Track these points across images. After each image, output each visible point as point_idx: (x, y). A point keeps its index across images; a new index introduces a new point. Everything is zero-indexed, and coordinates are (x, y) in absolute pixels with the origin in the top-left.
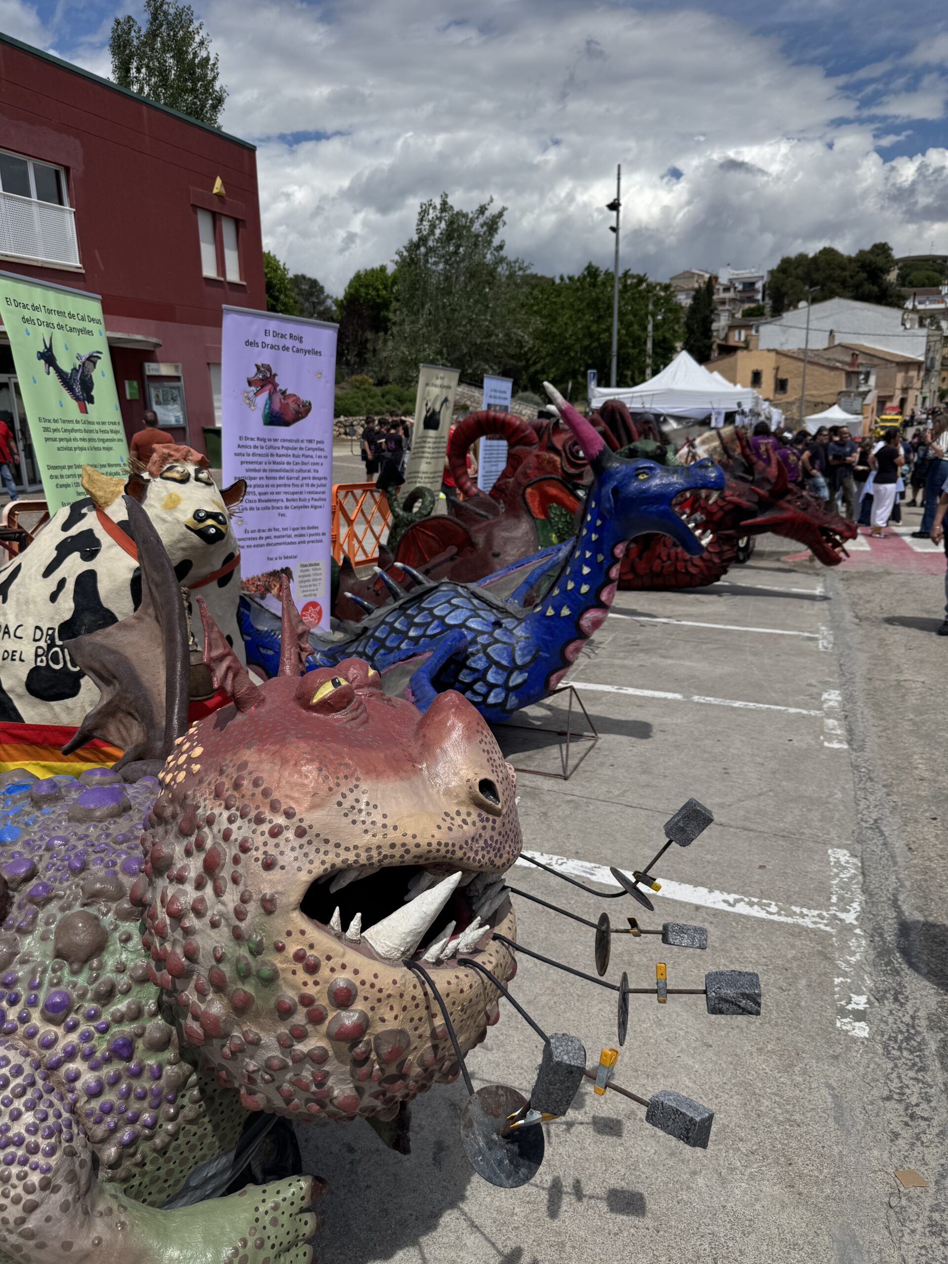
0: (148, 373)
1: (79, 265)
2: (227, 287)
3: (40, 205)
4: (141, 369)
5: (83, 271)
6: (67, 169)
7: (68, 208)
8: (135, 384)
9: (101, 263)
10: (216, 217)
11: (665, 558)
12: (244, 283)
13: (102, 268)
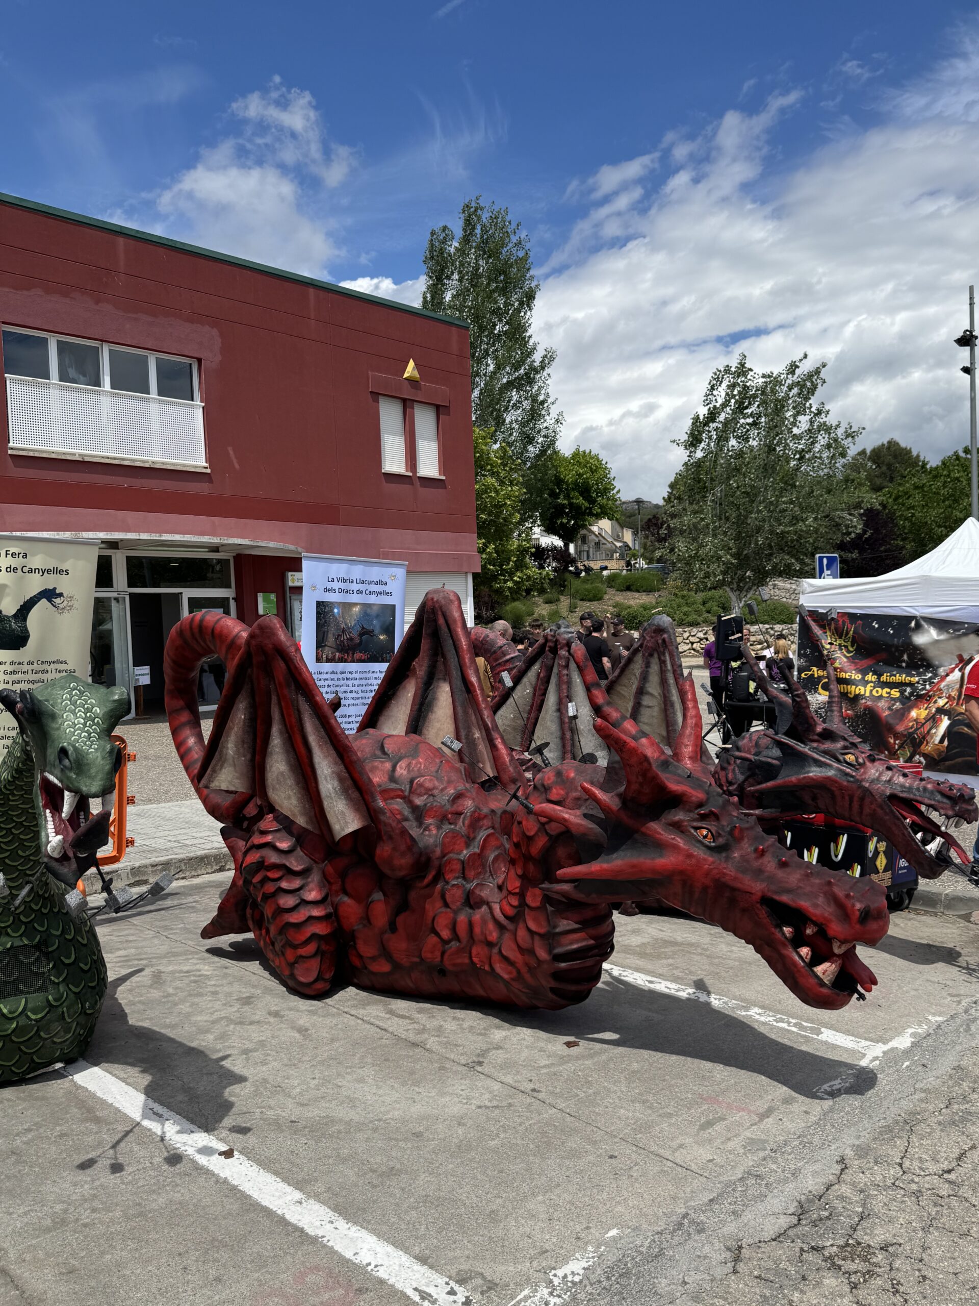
0: (291, 584)
1: (207, 465)
2: (418, 483)
3: (160, 402)
4: (283, 579)
5: (209, 471)
6: (199, 361)
7: (199, 403)
8: (273, 597)
9: (235, 461)
10: (407, 405)
11: (445, 934)
12: (444, 478)
13: (237, 466)
